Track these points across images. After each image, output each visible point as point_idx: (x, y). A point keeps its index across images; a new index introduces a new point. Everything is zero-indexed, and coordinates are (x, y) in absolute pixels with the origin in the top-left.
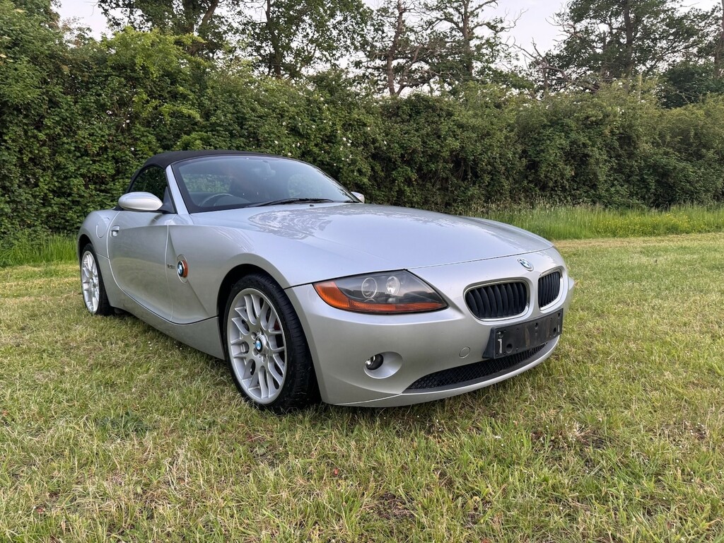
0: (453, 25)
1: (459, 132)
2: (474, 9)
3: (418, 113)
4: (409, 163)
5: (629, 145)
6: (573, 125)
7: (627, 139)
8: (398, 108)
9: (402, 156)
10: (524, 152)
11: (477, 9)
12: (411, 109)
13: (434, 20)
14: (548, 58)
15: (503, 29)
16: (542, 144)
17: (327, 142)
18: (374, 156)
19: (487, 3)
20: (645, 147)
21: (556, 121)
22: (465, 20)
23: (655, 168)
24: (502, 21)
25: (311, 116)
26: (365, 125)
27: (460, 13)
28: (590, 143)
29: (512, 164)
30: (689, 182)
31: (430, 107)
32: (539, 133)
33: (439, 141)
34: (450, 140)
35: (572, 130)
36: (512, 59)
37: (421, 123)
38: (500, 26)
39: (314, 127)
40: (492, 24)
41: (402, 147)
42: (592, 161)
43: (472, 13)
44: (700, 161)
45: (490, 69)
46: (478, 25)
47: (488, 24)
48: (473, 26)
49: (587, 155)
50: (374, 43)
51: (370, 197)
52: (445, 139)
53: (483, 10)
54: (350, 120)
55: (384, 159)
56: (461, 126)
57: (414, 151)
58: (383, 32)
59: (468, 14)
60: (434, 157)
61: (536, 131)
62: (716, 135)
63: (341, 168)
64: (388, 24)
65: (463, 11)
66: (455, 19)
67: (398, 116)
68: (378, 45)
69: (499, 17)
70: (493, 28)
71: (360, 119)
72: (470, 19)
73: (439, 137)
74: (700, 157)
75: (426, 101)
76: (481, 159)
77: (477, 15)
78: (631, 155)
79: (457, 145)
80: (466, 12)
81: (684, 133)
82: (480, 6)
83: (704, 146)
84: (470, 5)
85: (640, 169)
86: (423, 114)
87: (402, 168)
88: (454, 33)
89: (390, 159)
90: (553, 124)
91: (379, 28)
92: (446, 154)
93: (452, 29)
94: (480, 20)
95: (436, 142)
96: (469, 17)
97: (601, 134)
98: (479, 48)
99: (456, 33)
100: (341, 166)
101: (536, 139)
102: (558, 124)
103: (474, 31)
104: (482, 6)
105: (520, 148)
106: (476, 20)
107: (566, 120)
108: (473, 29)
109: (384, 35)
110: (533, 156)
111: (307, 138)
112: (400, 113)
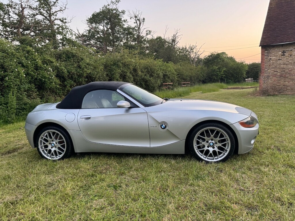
0: (45, 18)
1: (87, 66)
2: (53, 12)
3: (69, 58)
4: (71, 78)
5: (136, 72)
6: (121, 65)
7: (135, 70)
8: (60, 55)
9: (68, 76)
10: (107, 74)
11: (55, 13)
12: (66, 56)
13: (35, 14)
14: (83, 36)
15: (66, 22)
16: (113, 71)
17: (37, 69)
18: (57, 76)
19: (59, 11)
20: (140, 73)
21: (115, 64)
22: (50, 16)
23: (143, 79)
24: (66, 19)
25: (25, 57)
26: (52, 62)
27: (47, 13)
28: (127, 72)
29: (105, 79)
30: (152, 84)
31: (74, 56)
32: (110, 67)
33: (81, 69)
34: (85, 69)
35: (120, 67)
36: (73, 35)
37: (72, 62)
38: (65, 21)
39: (29, 62)
40: (62, 20)
41: (68, 72)
42: (127, 77)
43: (53, 14)
44: (153, 77)
45: (66, 38)
46: (56, 19)
47: (60, 20)
48: (54, 19)
49: (125, 76)
50: (5, 20)
51: (56, 93)
52: (83, 69)
53: (57, 14)
54: (45, 60)
55: (61, 77)
56: (88, 64)
57: (73, 74)
58: (10, 15)
59: (51, 14)
60: (80, 76)
61: (109, 67)
62: (155, 69)
63: (46, 81)
64: (12, 12)
65: (49, 12)
66: (45, 15)
67: (61, 59)
68: (7, 21)
69: (64, 18)
70: (62, 21)
71: (49, 60)
72: (52, 16)
73: (80, 68)
74: (152, 76)
75: (71, 53)
76: (96, 77)
77: (56, 15)
78: (136, 75)
79: (89, 71)
80: (50, 13)
81: (147, 68)
82: (56, 12)
83: (152, 73)
84: (52, 10)
85: (140, 80)
86: (72, 58)
87: (68, 81)
88: (45, 21)
89: (63, 77)
90: (114, 64)
91: (7, 13)
92: (85, 75)
93: (44, 19)
94: (57, 17)
95: (80, 70)
96: (52, 15)
97: (129, 68)
98: (58, 28)
99: (46, 21)
100: (47, 80)
101: (110, 70)
102: (116, 64)
103: (55, 22)
104: (57, 11)
105: (105, 73)
106: (55, 17)
107: (119, 63)
108: (54, 20)
109: (10, 17)
110: (110, 76)
111: (26, 68)
112: (62, 57)
